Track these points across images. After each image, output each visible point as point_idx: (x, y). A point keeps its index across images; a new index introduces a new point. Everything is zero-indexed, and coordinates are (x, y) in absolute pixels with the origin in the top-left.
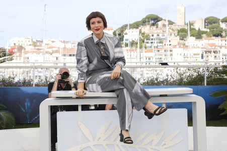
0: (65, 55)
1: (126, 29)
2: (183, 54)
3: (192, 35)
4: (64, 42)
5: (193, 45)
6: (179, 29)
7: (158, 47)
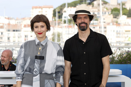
0: (9, 31)
1: (64, 7)
2: (116, 31)
3: (124, 14)
4: (8, 19)
5: (124, 23)
6: (112, 8)
7: (94, 24)
